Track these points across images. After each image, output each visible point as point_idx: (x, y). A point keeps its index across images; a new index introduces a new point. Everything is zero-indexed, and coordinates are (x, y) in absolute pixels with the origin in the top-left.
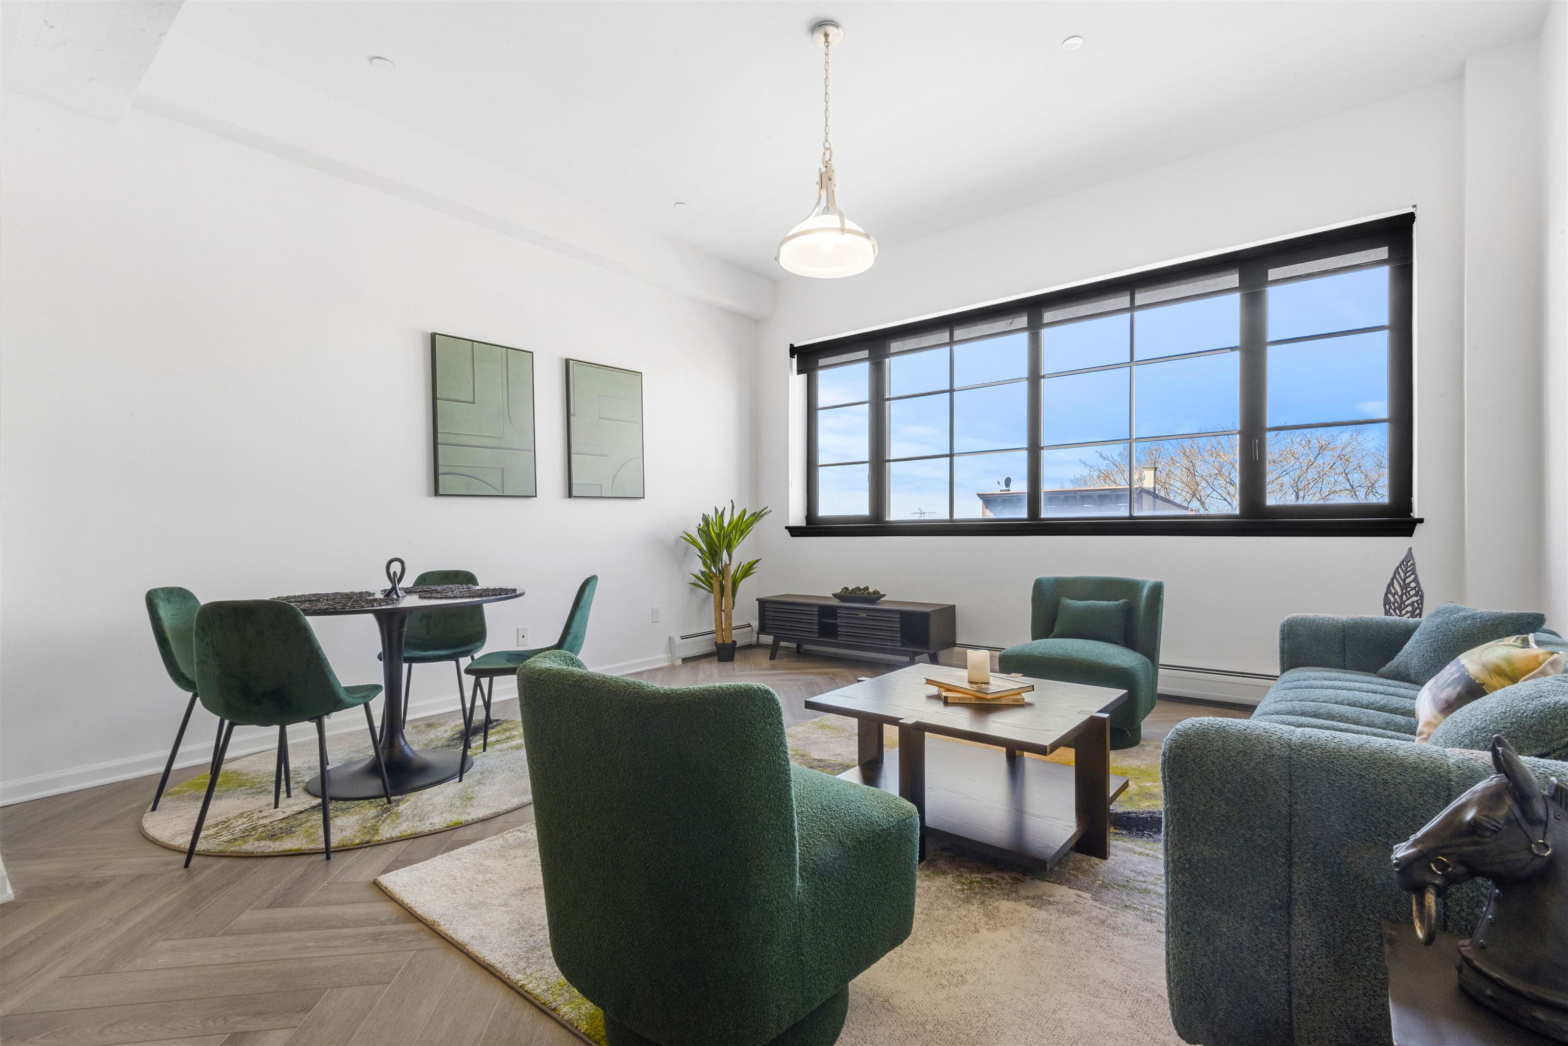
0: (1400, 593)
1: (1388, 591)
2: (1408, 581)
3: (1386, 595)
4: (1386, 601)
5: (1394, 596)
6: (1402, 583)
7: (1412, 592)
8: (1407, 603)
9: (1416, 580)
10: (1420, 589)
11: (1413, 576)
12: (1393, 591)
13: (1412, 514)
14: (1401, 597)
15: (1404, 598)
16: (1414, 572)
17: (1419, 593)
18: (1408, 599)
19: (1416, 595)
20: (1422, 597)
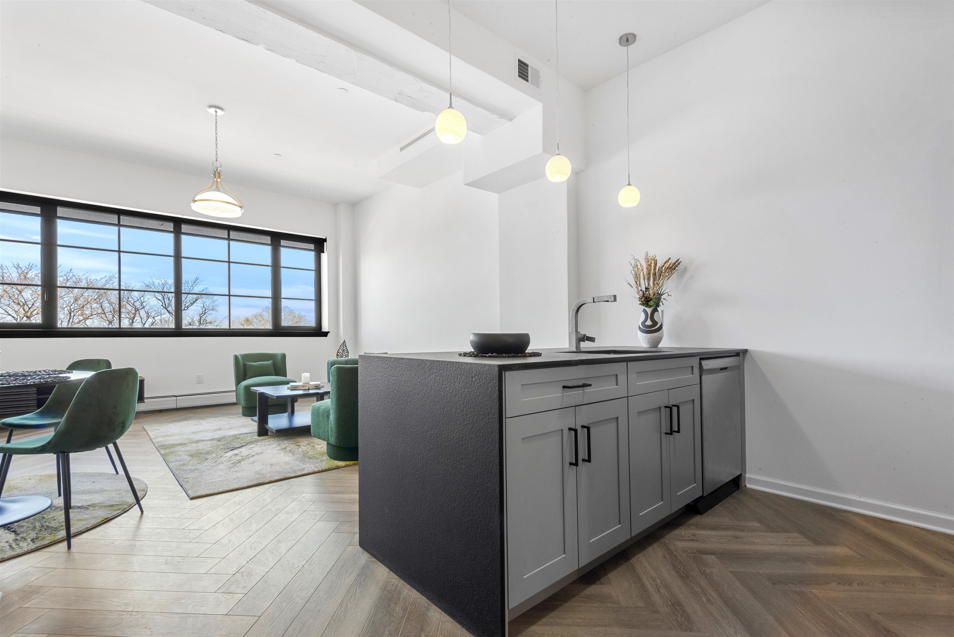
0: (342, 352)
1: (338, 352)
2: (344, 349)
3: (337, 353)
4: (337, 355)
5: (340, 353)
6: (342, 350)
7: (346, 352)
8: (344, 355)
9: (346, 348)
10: (348, 351)
11: (346, 347)
12: (340, 352)
13: (322, 330)
14: (342, 354)
15: (343, 354)
16: (346, 346)
17: (348, 352)
18: (344, 354)
19: (347, 352)
20: (348, 353)
